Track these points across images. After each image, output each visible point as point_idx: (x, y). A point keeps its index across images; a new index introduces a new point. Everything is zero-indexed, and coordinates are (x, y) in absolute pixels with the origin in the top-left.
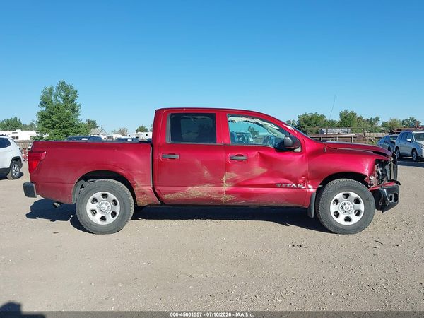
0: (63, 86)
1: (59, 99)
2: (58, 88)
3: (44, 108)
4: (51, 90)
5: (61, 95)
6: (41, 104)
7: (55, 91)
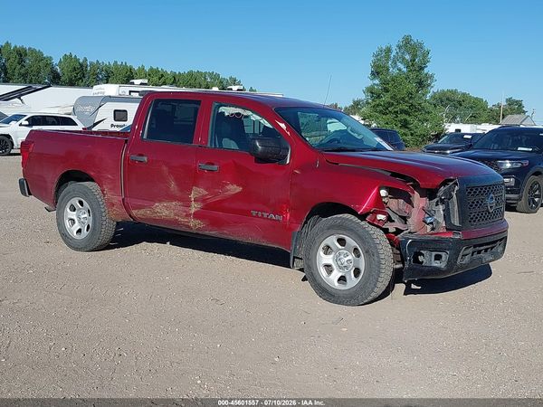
0: (408, 45)
1: (401, 66)
2: (400, 47)
3: (377, 82)
4: (389, 50)
5: (404, 59)
6: (373, 74)
7: (394, 53)
